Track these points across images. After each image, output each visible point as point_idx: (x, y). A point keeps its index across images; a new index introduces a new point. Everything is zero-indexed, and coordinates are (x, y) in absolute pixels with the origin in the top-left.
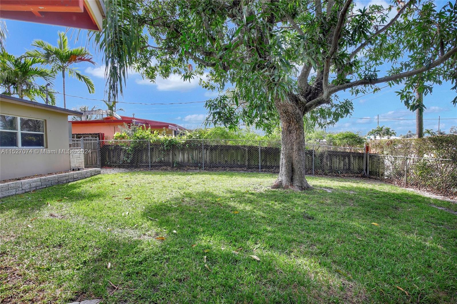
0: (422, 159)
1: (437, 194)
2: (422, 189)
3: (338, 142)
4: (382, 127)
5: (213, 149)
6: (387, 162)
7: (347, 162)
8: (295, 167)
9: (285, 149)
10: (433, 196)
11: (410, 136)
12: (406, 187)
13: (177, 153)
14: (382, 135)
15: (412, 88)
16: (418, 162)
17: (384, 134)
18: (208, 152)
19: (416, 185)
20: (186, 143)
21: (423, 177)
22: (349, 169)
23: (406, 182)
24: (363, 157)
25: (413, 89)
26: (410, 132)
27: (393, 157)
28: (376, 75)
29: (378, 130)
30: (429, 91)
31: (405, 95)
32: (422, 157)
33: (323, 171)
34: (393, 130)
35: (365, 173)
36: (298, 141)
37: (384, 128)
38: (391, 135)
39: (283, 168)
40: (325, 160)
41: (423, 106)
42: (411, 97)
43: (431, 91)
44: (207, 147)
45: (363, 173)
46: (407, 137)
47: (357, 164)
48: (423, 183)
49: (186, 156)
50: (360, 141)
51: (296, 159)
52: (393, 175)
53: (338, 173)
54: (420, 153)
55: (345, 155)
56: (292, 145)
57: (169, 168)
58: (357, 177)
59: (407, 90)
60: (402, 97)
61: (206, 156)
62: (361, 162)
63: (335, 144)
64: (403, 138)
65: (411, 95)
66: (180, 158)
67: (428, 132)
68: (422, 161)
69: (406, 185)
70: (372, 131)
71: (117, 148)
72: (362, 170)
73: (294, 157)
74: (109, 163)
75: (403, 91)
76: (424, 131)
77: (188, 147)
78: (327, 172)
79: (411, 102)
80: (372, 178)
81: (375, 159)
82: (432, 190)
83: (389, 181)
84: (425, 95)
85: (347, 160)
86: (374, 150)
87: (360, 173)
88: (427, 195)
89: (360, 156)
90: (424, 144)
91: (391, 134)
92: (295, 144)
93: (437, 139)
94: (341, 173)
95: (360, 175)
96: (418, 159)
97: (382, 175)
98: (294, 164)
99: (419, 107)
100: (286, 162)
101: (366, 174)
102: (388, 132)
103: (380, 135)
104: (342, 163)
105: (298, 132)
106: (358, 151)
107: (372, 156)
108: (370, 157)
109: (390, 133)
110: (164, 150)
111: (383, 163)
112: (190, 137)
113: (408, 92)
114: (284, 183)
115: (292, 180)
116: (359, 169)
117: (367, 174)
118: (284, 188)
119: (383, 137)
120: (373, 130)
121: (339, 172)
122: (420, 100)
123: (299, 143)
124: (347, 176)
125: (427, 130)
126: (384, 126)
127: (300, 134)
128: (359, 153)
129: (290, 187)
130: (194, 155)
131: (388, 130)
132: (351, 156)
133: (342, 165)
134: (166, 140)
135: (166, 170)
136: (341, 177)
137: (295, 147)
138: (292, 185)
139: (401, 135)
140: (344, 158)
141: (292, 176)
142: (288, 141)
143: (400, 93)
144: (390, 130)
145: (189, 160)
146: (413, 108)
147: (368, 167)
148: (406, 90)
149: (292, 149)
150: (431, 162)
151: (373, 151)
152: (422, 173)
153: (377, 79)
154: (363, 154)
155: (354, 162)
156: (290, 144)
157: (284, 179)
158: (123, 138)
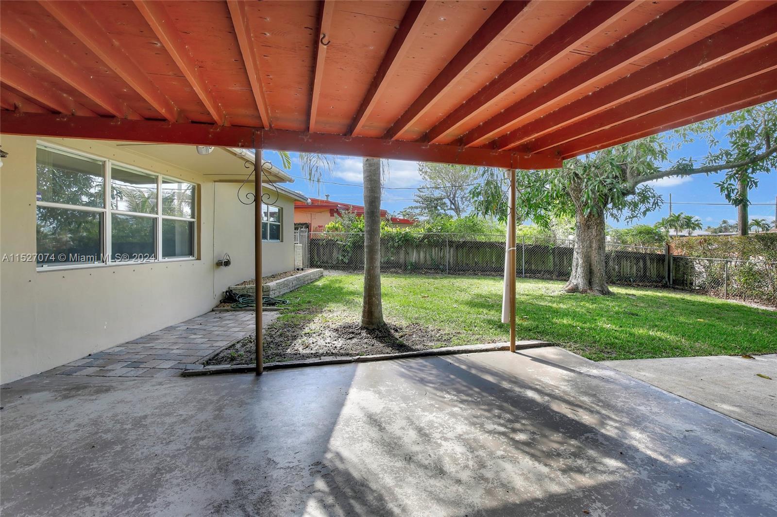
0: (747, 263)
1: (767, 305)
2: (748, 301)
3: (629, 239)
4: (679, 215)
5: (460, 246)
6: (698, 268)
7: (642, 266)
8: (594, 268)
9: (581, 247)
10: (764, 308)
11: (726, 229)
12: (726, 299)
13: (410, 251)
14: (679, 228)
15: (734, 179)
16: (742, 266)
17: (682, 227)
18: (452, 250)
19: (740, 295)
20: (424, 238)
21: (749, 285)
22: (645, 275)
23: (726, 292)
24: (664, 261)
25: (735, 181)
26: (725, 222)
27: (707, 260)
28: (692, 165)
29: (673, 220)
30: (754, 185)
31: (726, 187)
32: (748, 259)
33: (610, 278)
34: (697, 221)
35: (666, 282)
36: (598, 238)
37: (683, 216)
38: (694, 229)
39: (579, 269)
40: (611, 263)
41: (748, 201)
42: (733, 190)
43: (756, 186)
44: (451, 243)
45: (665, 282)
46: (720, 232)
47: (655, 269)
48: (749, 292)
49: (422, 255)
50: (660, 238)
51: (596, 259)
52: (708, 283)
53: (630, 281)
54: (745, 254)
55: (638, 257)
56: (591, 242)
57: (400, 271)
58: (656, 287)
59: (729, 182)
60: (722, 190)
61: (449, 255)
62: (662, 268)
63: (624, 242)
64: (712, 232)
65: (733, 187)
66: (414, 256)
67: (757, 223)
68: (747, 264)
69: (727, 296)
70: (661, 221)
71: (331, 244)
72: (663, 278)
73: (593, 257)
74: (319, 263)
75: (723, 183)
76: (750, 221)
77: (427, 243)
78: (615, 279)
79: (733, 196)
80: (677, 289)
81: (682, 263)
82: (760, 301)
83: (703, 291)
84: (750, 188)
85: (641, 264)
86: (679, 250)
87: (660, 282)
88: (754, 306)
89: (661, 259)
90: (750, 244)
91: (694, 227)
92: (594, 242)
93: (766, 237)
94: (634, 281)
95: (660, 284)
96: (742, 262)
97: (692, 284)
98: (592, 265)
99: (742, 202)
100: (584, 262)
101: (668, 283)
102: (689, 223)
103: (676, 228)
104: (635, 267)
105: (598, 228)
106: (656, 251)
107: (676, 259)
108: (673, 260)
109: (692, 225)
110: (393, 247)
111: (693, 268)
112: (430, 230)
113: (729, 184)
114: (581, 287)
115: (590, 283)
116: (658, 276)
117: (670, 283)
118: (582, 292)
119: (680, 230)
120: (663, 220)
121: (632, 280)
122: (743, 194)
123: (599, 240)
124: (642, 286)
125: (755, 221)
126: (682, 213)
127: (601, 230)
128: (659, 254)
129: (589, 291)
130: (433, 253)
131: (690, 220)
132: (647, 258)
133: (635, 271)
134: (398, 234)
135: (397, 273)
136: (634, 287)
137: (594, 245)
138: (591, 289)
139: (709, 227)
140: (638, 262)
141: (590, 279)
142: (586, 238)
143: (720, 185)
144: (693, 220)
145: (426, 261)
146: (736, 202)
147: (671, 274)
148: (727, 181)
149: (591, 247)
150: (759, 267)
151: (676, 252)
152: (747, 279)
153: (693, 170)
154: (664, 256)
155: (651, 268)
156: (588, 242)
157: (580, 282)
158: (337, 229)
